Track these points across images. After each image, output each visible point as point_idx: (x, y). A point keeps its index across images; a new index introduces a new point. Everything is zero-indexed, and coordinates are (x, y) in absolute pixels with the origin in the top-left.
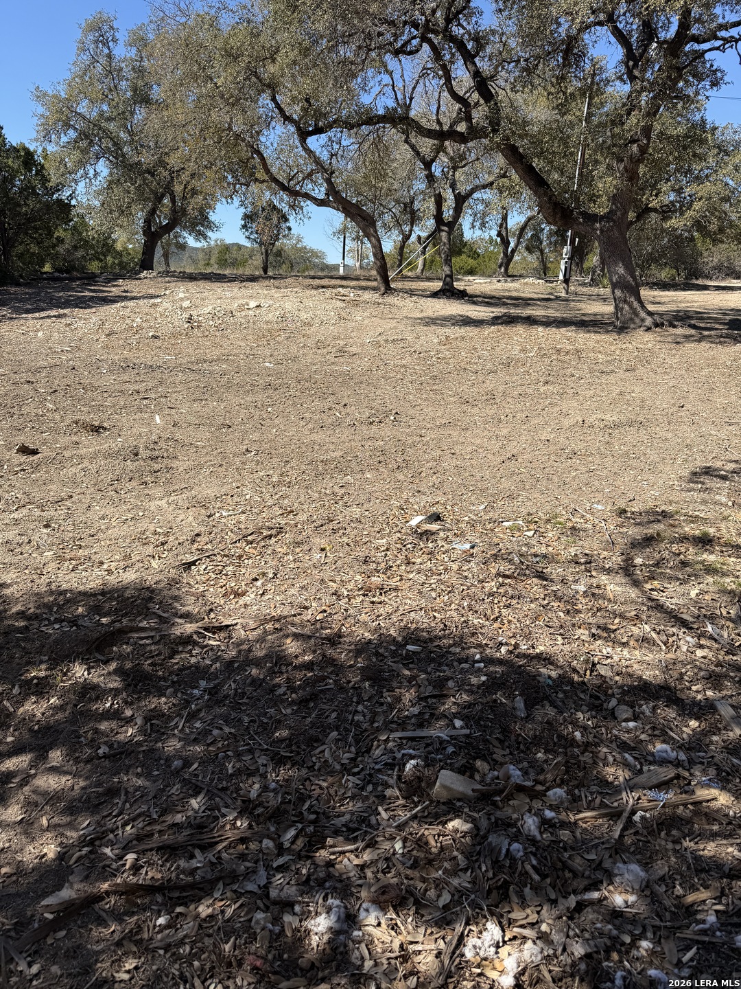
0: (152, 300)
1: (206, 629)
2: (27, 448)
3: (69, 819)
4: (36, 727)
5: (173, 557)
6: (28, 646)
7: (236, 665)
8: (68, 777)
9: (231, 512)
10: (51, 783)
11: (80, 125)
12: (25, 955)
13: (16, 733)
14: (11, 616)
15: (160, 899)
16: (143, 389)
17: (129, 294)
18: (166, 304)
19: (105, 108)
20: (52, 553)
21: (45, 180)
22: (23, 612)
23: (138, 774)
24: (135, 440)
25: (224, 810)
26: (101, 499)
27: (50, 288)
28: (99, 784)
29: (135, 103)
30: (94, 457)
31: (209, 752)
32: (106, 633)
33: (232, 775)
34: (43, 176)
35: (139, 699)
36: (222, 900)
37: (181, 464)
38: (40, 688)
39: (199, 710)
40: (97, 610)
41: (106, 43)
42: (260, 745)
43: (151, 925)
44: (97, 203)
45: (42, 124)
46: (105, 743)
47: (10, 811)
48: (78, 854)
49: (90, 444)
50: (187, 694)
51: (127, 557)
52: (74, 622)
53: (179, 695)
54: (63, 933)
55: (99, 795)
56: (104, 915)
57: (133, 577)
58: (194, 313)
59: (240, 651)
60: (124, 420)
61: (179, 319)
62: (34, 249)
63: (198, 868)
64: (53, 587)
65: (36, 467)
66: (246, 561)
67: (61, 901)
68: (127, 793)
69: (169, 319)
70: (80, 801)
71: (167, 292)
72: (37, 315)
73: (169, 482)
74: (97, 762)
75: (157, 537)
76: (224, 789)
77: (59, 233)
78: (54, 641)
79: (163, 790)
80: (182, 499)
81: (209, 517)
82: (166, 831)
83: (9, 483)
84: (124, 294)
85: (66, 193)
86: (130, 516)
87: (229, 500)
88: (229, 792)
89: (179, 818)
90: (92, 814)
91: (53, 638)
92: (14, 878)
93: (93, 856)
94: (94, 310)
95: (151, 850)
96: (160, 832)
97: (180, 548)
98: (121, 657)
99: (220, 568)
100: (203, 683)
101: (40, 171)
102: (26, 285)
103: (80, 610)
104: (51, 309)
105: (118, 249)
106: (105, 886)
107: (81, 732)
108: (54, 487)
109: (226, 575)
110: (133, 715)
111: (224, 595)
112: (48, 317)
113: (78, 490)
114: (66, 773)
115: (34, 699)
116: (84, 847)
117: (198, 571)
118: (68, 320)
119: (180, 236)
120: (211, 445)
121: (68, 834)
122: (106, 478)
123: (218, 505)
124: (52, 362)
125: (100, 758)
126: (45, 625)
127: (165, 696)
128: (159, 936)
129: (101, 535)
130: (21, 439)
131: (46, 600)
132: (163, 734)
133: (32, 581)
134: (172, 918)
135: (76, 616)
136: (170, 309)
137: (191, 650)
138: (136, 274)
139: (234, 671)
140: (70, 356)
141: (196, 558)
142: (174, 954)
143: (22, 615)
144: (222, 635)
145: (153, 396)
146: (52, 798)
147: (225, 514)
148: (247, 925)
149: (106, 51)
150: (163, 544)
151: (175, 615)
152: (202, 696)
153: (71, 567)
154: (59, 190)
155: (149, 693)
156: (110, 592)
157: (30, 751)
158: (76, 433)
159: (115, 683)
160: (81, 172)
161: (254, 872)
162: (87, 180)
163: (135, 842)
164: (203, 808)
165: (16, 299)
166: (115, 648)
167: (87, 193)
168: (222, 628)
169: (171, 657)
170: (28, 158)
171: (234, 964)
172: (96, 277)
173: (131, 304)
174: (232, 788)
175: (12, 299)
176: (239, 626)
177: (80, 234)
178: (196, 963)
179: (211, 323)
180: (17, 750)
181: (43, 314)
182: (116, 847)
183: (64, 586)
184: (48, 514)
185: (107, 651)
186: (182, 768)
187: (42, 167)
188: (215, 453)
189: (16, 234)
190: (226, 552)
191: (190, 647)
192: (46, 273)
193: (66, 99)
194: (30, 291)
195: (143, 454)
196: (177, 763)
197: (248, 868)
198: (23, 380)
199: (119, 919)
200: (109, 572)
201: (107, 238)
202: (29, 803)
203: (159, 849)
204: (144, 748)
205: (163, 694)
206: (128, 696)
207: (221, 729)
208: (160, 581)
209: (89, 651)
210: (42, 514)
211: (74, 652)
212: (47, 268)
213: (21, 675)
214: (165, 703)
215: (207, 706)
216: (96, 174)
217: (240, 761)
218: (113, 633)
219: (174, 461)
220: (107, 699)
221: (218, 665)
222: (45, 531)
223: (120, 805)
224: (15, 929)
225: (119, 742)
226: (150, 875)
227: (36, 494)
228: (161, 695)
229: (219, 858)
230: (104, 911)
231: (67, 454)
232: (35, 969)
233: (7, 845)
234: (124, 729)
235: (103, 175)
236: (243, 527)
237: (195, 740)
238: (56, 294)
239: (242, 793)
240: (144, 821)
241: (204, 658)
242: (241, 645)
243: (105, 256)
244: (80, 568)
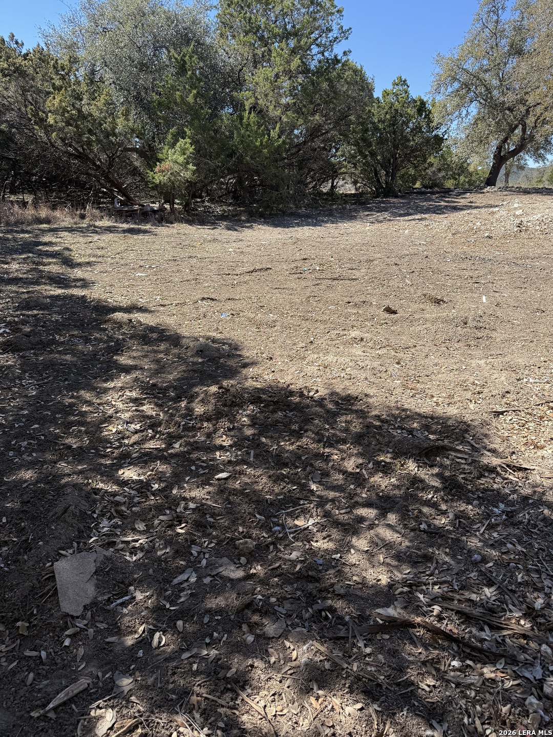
0: (492, 209)
1: (508, 466)
2: (390, 308)
3: (396, 563)
4: (381, 494)
5: (486, 404)
6: (381, 439)
7: (531, 501)
8: (398, 535)
9: (536, 381)
10: (389, 535)
11: (464, 77)
12: (363, 638)
13: (368, 493)
14: (372, 417)
15: (455, 648)
16: (476, 276)
17: (473, 204)
18: (502, 212)
19: (485, 62)
20: (399, 382)
21: (430, 121)
22: (379, 416)
23: (446, 552)
24: (465, 312)
25: (511, 607)
26: (436, 351)
27: (417, 199)
28: (419, 549)
29: (509, 56)
30: (434, 322)
31: (503, 559)
32: (434, 446)
33: (520, 583)
34: (429, 118)
35: (452, 500)
36: (503, 673)
37: (498, 336)
38: (386, 469)
39: (498, 525)
40: (426, 427)
41: (496, 12)
42: (547, 570)
43: (447, 663)
44: (463, 136)
45: (437, 81)
46: (426, 522)
47: (360, 541)
48: (400, 589)
49: (432, 311)
50: (489, 510)
51: (451, 396)
52: (411, 432)
53: (483, 508)
54: (387, 637)
55: (418, 556)
56: (415, 639)
57: (456, 411)
58: (524, 219)
59: (535, 492)
60: (459, 297)
61: (511, 225)
62: (412, 172)
63: (485, 640)
64: (399, 405)
65: (395, 322)
66: (546, 422)
67: (388, 615)
68: (437, 562)
69: (503, 224)
70: (405, 554)
71: (505, 203)
72: (406, 218)
73: (488, 347)
74: (419, 533)
75: (474, 386)
76: (514, 592)
77: (431, 159)
78: (398, 440)
79: (464, 572)
80: (497, 362)
81: (518, 380)
82: (464, 602)
83: (376, 330)
84: (470, 204)
85: (443, 129)
86: (455, 367)
87: (537, 370)
88: (516, 595)
89: (474, 597)
90: (412, 567)
91: (397, 438)
92: (360, 586)
93: (411, 595)
94: (446, 215)
95: (452, 610)
96: (459, 600)
97: (492, 399)
98: (441, 466)
99: (523, 422)
100: (502, 506)
101: (428, 115)
102: (402, 197)
103: (415, 425)
104: (417, 214)
105: (471, 170)
106: (419, 620)
107: (410, 508)
108: (405, 338)
109: (528, 429)
110: (447, 510)
111: (526, 444)
112: (414, 220)
113: (421, 343)
114: (397, 532)
115: (381, 475)
116: (405, 586)
117: (505, 420)
118: (427, 223)
119: (522, 159)
120: (525, 324)
121: (396, 573)
122: (441, 337)
123: (527, 372)
124: (412, 251)
125: (421, 531)
126: (391, 429)
127: (472, 505)
128: (452, 674)
129: (433, 377)
130: (387, 303)
131: (393, 412)
132: (468, 531)
133: (386, 397)
134: (463, 666)
135: (412, 428)
136: (506, 216)
137: (494, 478)
138: (481, 189)
139: (528, 505)
140: (425, 248)
141: (504, 410)
142: (462, 692)
143: (378, 417)
144: (521, 474)
145: (483, 282)
146: (388, 546)
147: (531, 380)
148: (522, 701)
149: (495, 18)
150: (479, 393)
151: (485, 448)
152: (500, 515)
153: (411, 394)
154: (438, 128)
155: (460, 498)
156: (437, 418)
157: (376, 508)
158: (423, 303)
159: (436, 483)
160: (457, 113)
161: (532, 665)
162: (460, 119)
163: (440, 599)
164: (494, 598)
165: (394, 206)
166: (438, 459)
167: (458, 128)
168: (520, 469)
169: (479, 478)
170: (422, 107)
171: (508, 725)
172: (451, 191)
173: (475, 211)
174: (519, 594)
175: (391, 207)
176: (535, 472)
177: (445, 160)
178: (478, 707)
179: (538, 228)
180: (368, 504)
181: (410, 218)
182: (427, 596)
183: (406, 406)
184: (400, 355)
185: (432, 458)
186: (480, 562)
187: (430, 112)
188: (528, 330)
189: (403, 161)
190: (530, 411)
191: (494, 476)
192: (416, 189)
193: (458, 60)
194: (403, 201)
195: (471, 323)
196: (477, 557)
197: (527, 660)
198: (392, 263)
199: (426, 647)
200: (437, 404)
201: (464, 162)
202: (373, 542)
203: (458, 612)
204: (453, 536)
205: (471, 504)
206: (445, 495)
207: (514, 545)
208: (475, 420)
209: (420, 455)
210: (396, 354)
211: (409, 452)
212: (418, 185)
213: (375, 456)
214: (472, 510)
215: (504, 524)
216: (468, 113)
217: (529, 576)
218: (438, 448)
219: (494, 332)
220: (430, 492)
221: (515, 496)
222: (397, 366)
223: (432, 569)
224: (358, 618)
225: (435, 525)
226: (449, 627)
227: (393, 341)
228: (469, 503)
229: (504, 640)
230: (416, 636)
231: (417, 316)
232: (368, 650)
233: (357, 563)
234: (439, 517)
235: (472, 114)
236: (546, 394)
237: (492, 545)
238: (421, 204)
239: (528, 600)
240: (448, 587)
241: (504, 487)
242: (536, 487)
243: (459, 175)
244: (417, 396)
